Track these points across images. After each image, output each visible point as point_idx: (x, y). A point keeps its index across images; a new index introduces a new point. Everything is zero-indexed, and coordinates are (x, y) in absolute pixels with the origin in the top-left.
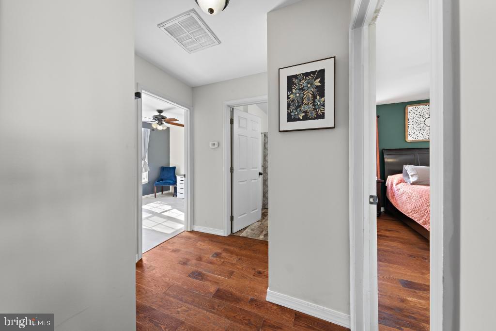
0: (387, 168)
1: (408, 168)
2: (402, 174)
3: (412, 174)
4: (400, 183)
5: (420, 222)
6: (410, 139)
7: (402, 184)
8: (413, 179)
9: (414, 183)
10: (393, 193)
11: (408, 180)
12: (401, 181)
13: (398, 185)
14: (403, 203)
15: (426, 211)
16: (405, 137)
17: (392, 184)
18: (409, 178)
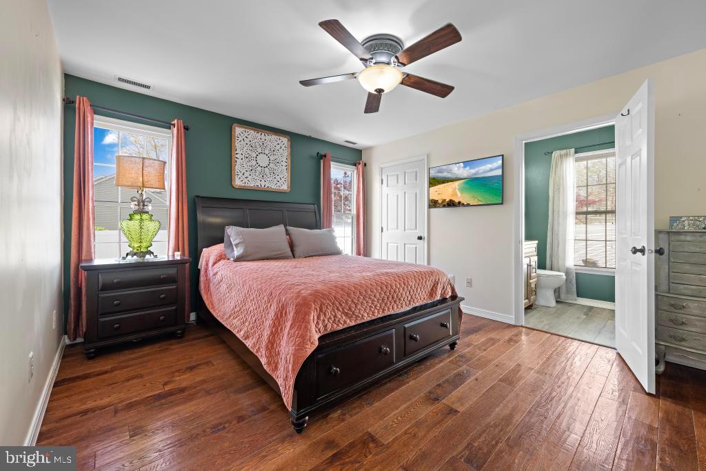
0: (201, 234)
1: (232, 232)
2: (223, 245)
3: (237, 241)
4: (219, 260)
5: (240, 336)
6: (238, 182)
7: (222, 262)
8: (237, 252)
9: (238, 259)
10: (208, 281)
11: (231, 255)
12: (221, 257)
13: (215, 266)
14: (220, 300)
15: (249, 312)
16: (231, 179)
17: (207, 265)
18: (233, 250)
